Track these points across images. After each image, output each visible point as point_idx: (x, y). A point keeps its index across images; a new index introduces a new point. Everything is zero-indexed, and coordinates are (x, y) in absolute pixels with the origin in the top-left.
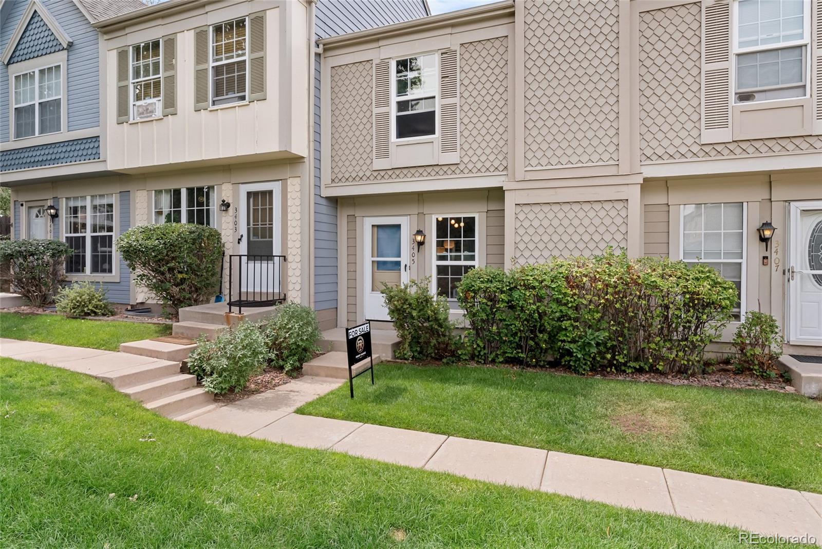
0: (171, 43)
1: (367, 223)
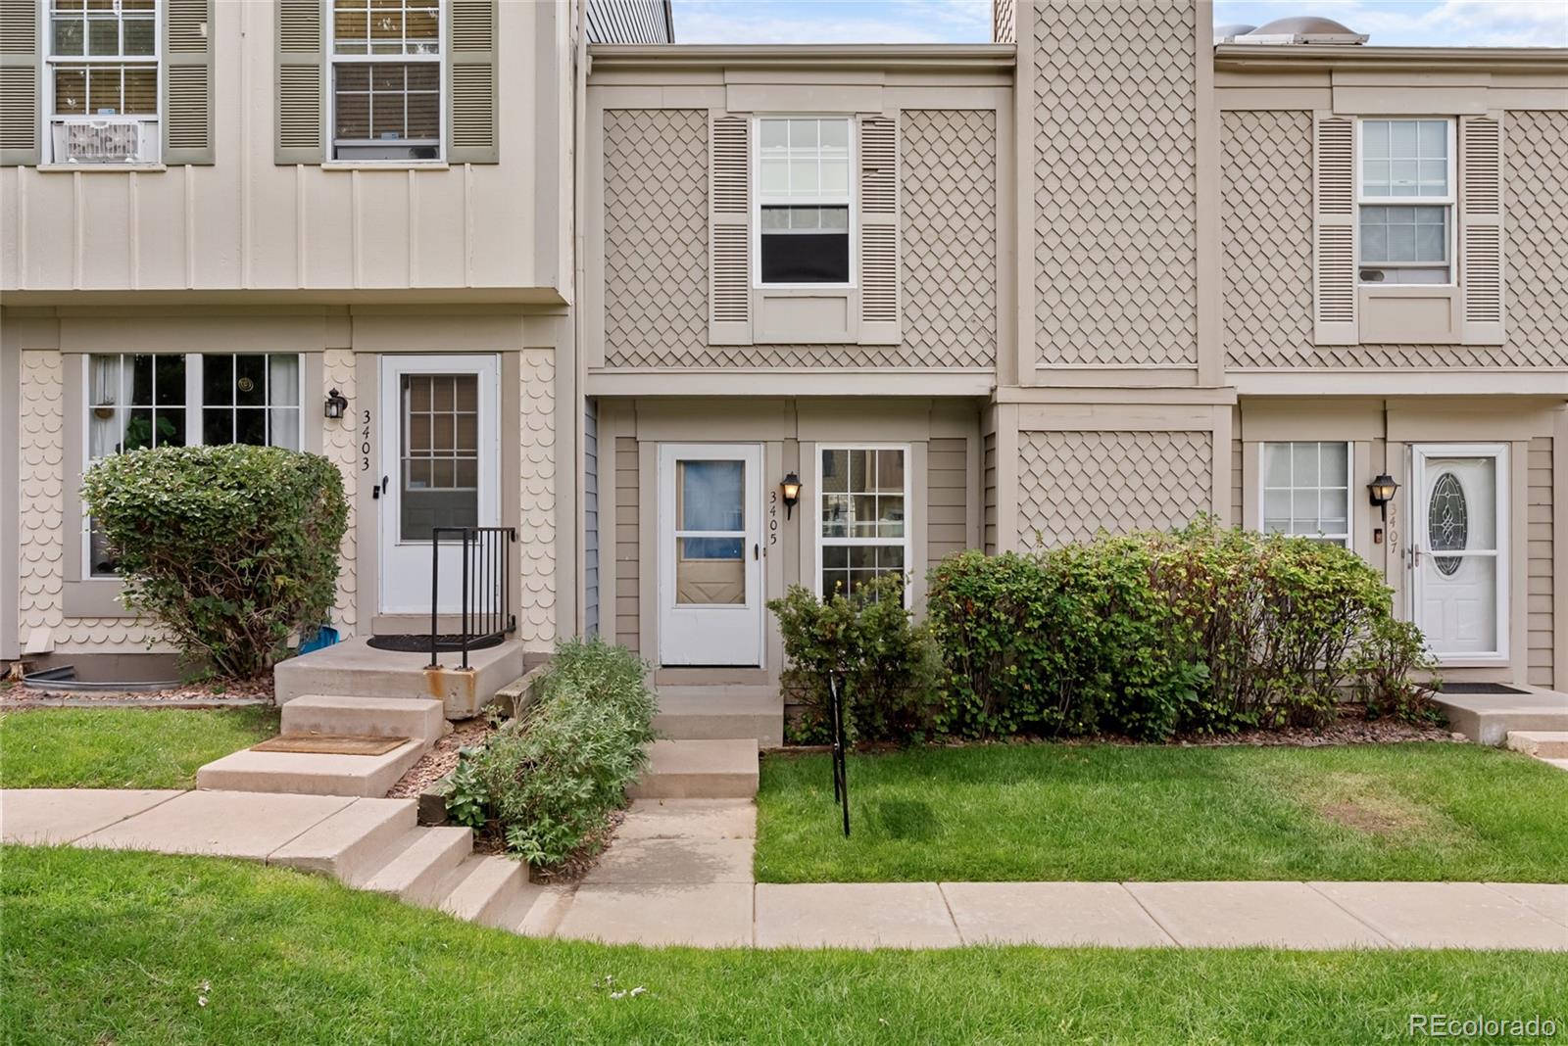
1: (669, 455)
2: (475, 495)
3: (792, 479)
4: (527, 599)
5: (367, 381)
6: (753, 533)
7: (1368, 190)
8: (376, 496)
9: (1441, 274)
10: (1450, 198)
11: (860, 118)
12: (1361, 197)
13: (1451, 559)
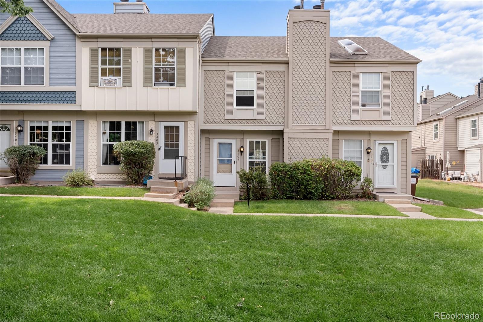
1: (215, 142)
2: (179, 150)
3: (242, 147)
4: (189, 171)
5: (157, 127)
6: (234, 158)
7: (363, 88)
8: (159, 150)
9: (378, 105)
10: (380, 90)
11: (257, 73)
12: (361, 89)
13: (385, 165)
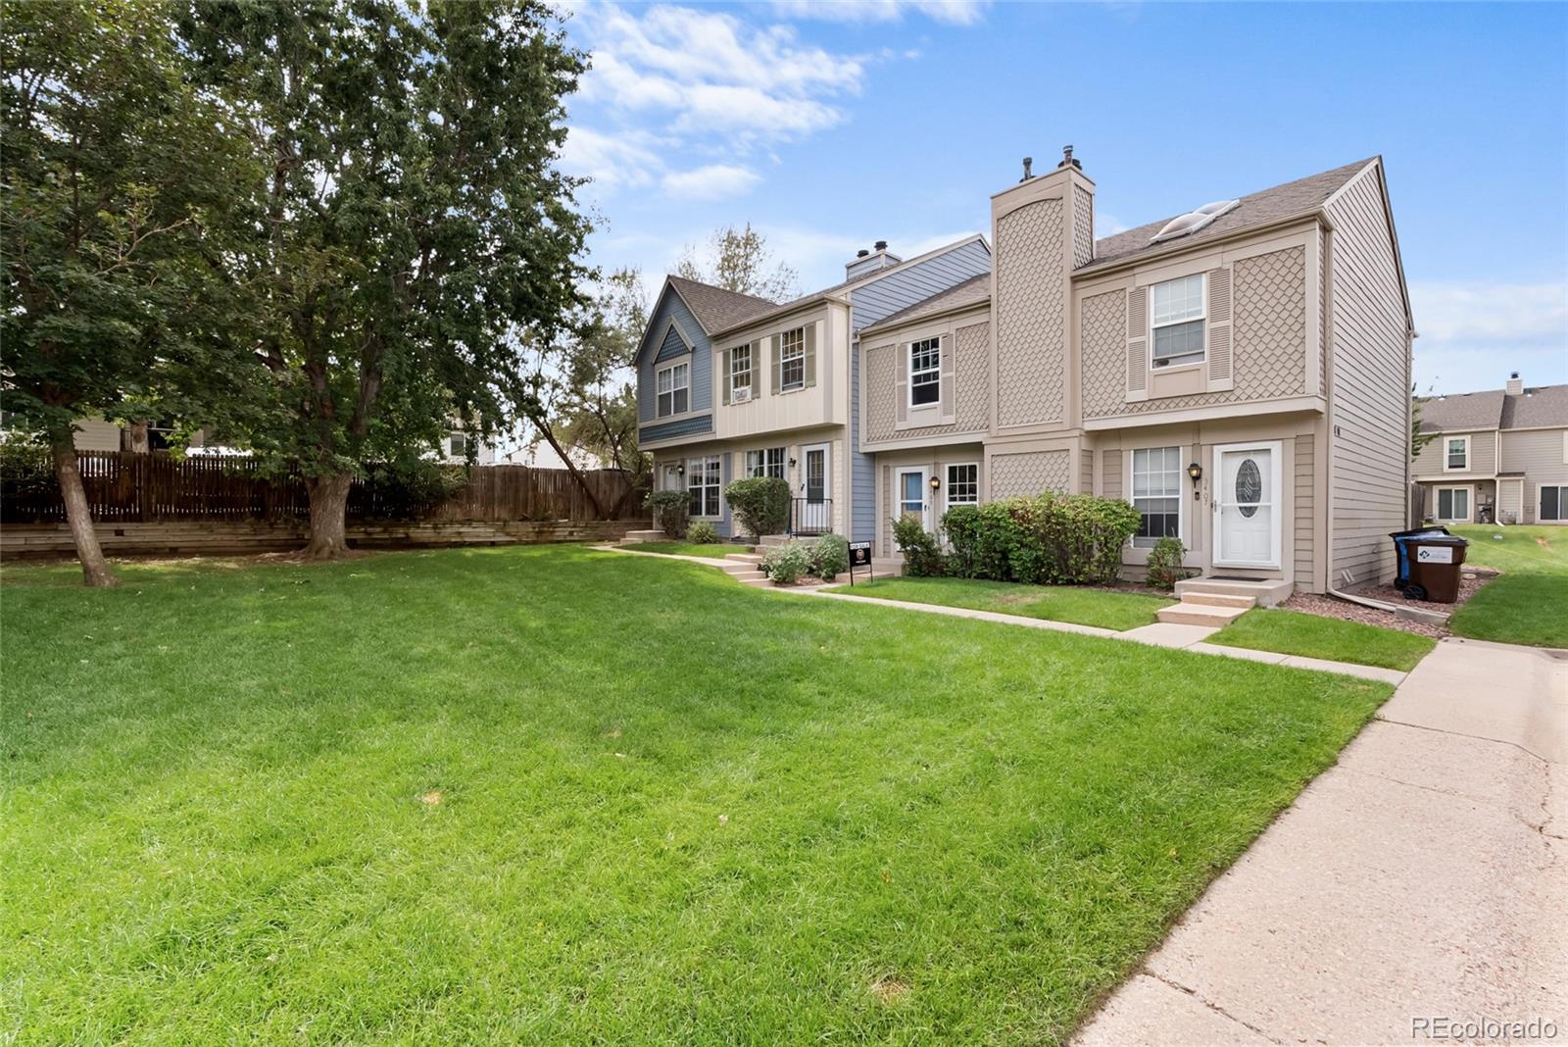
0: (756, 345)
1: (898, 471)
2: (824, 489)
3: (938, 479)
4: (836, 520)
5: (800, 455)
6: (925, 501)
7: (1157, 321)
8: (801, 491)
9: (1199, 356)
10: (1203, 316)
11: (942, 336)
12: (1153, 325)
13: (1251, 508)
